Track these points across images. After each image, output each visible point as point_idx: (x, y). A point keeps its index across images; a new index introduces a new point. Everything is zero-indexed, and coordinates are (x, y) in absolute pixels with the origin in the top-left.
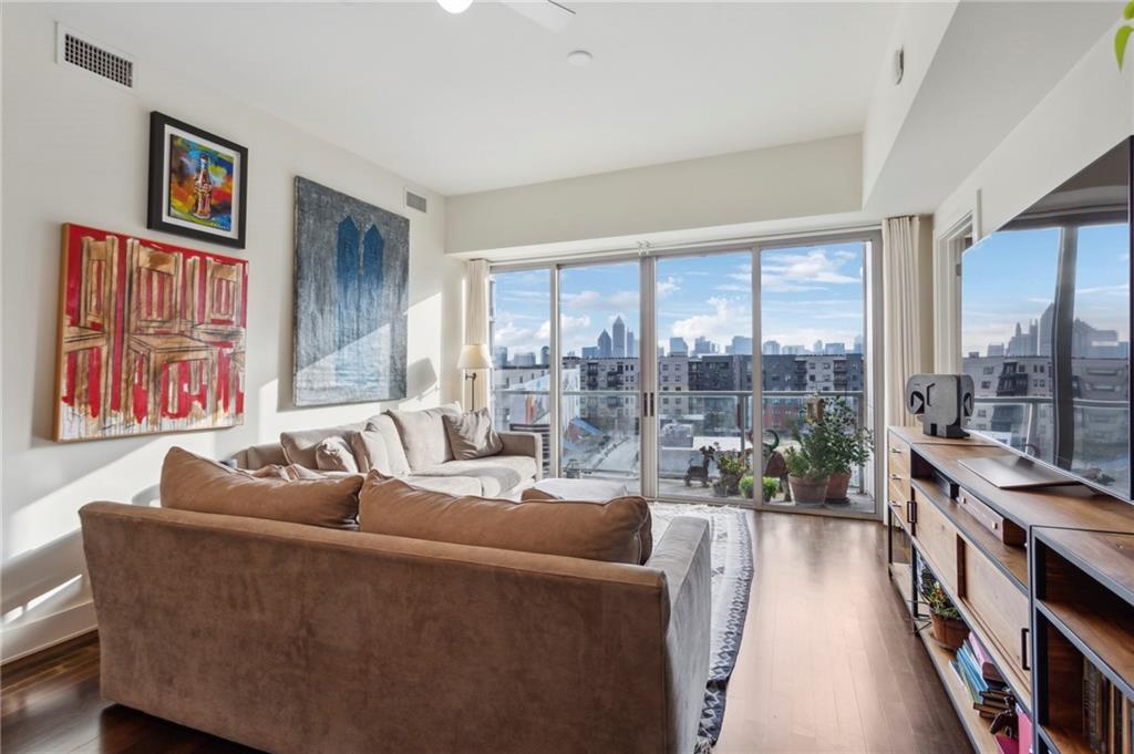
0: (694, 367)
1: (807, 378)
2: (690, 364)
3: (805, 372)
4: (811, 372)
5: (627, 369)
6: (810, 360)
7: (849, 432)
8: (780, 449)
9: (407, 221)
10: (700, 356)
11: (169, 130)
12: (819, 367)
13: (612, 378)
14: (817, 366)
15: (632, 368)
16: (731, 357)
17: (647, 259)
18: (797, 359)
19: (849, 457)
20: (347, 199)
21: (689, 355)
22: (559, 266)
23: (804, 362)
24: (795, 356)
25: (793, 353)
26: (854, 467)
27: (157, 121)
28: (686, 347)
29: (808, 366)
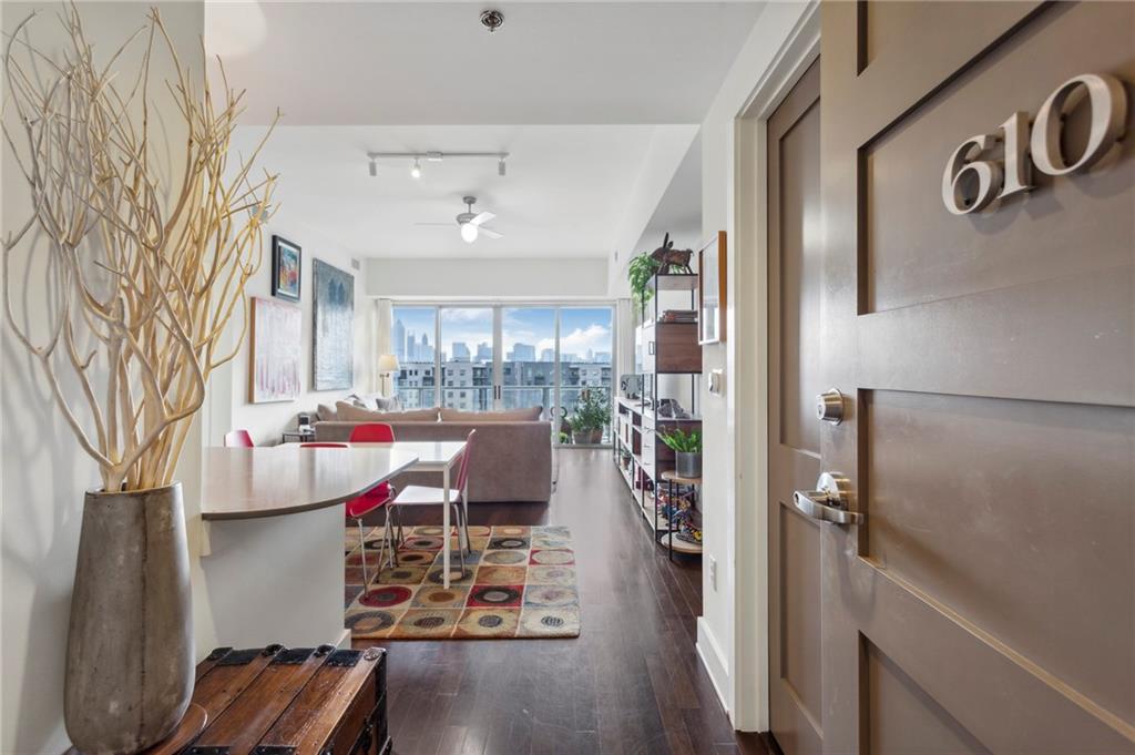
0: (479, 372)
2: (475, 369)
3: (578, 379)
4: (583, 378)
6: (582, 367)
7: (603, 406)
8: (567, 418)
9: (353, 278)
10: (484, 362)
11: (280, 244)
12: (590, 373)
14: (588, 373)
15: (416, 373)
16: (513, 364)
17: (497, 308)
18: (572, 366)
19: (601, 420)
20: (332, 268)
21: (471, 360)
22: (441, 307)
24: (569, 363)
25: (568, 360)
26: (604, 426)
27: (275, 238)
28: (468, 353)
29: (580, 373)
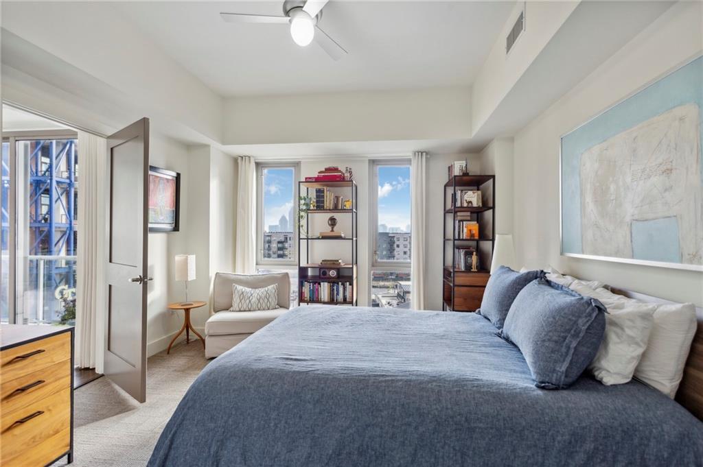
1: (395, 246)
3: (394, 243)
4: (397, 243)
5: (290, 240)
6: (397, 236)
12: (401, 240)
13: (280, 245)
23: (394, 237)
29: (395, 239)
